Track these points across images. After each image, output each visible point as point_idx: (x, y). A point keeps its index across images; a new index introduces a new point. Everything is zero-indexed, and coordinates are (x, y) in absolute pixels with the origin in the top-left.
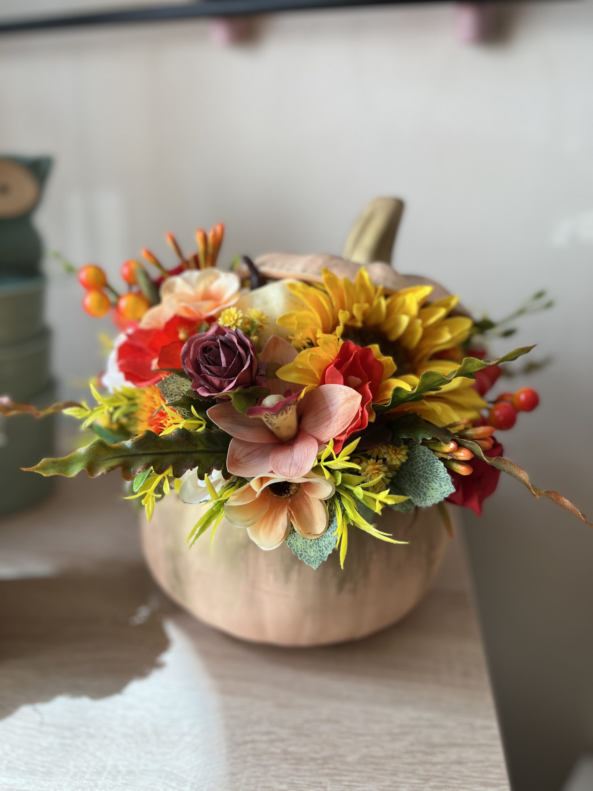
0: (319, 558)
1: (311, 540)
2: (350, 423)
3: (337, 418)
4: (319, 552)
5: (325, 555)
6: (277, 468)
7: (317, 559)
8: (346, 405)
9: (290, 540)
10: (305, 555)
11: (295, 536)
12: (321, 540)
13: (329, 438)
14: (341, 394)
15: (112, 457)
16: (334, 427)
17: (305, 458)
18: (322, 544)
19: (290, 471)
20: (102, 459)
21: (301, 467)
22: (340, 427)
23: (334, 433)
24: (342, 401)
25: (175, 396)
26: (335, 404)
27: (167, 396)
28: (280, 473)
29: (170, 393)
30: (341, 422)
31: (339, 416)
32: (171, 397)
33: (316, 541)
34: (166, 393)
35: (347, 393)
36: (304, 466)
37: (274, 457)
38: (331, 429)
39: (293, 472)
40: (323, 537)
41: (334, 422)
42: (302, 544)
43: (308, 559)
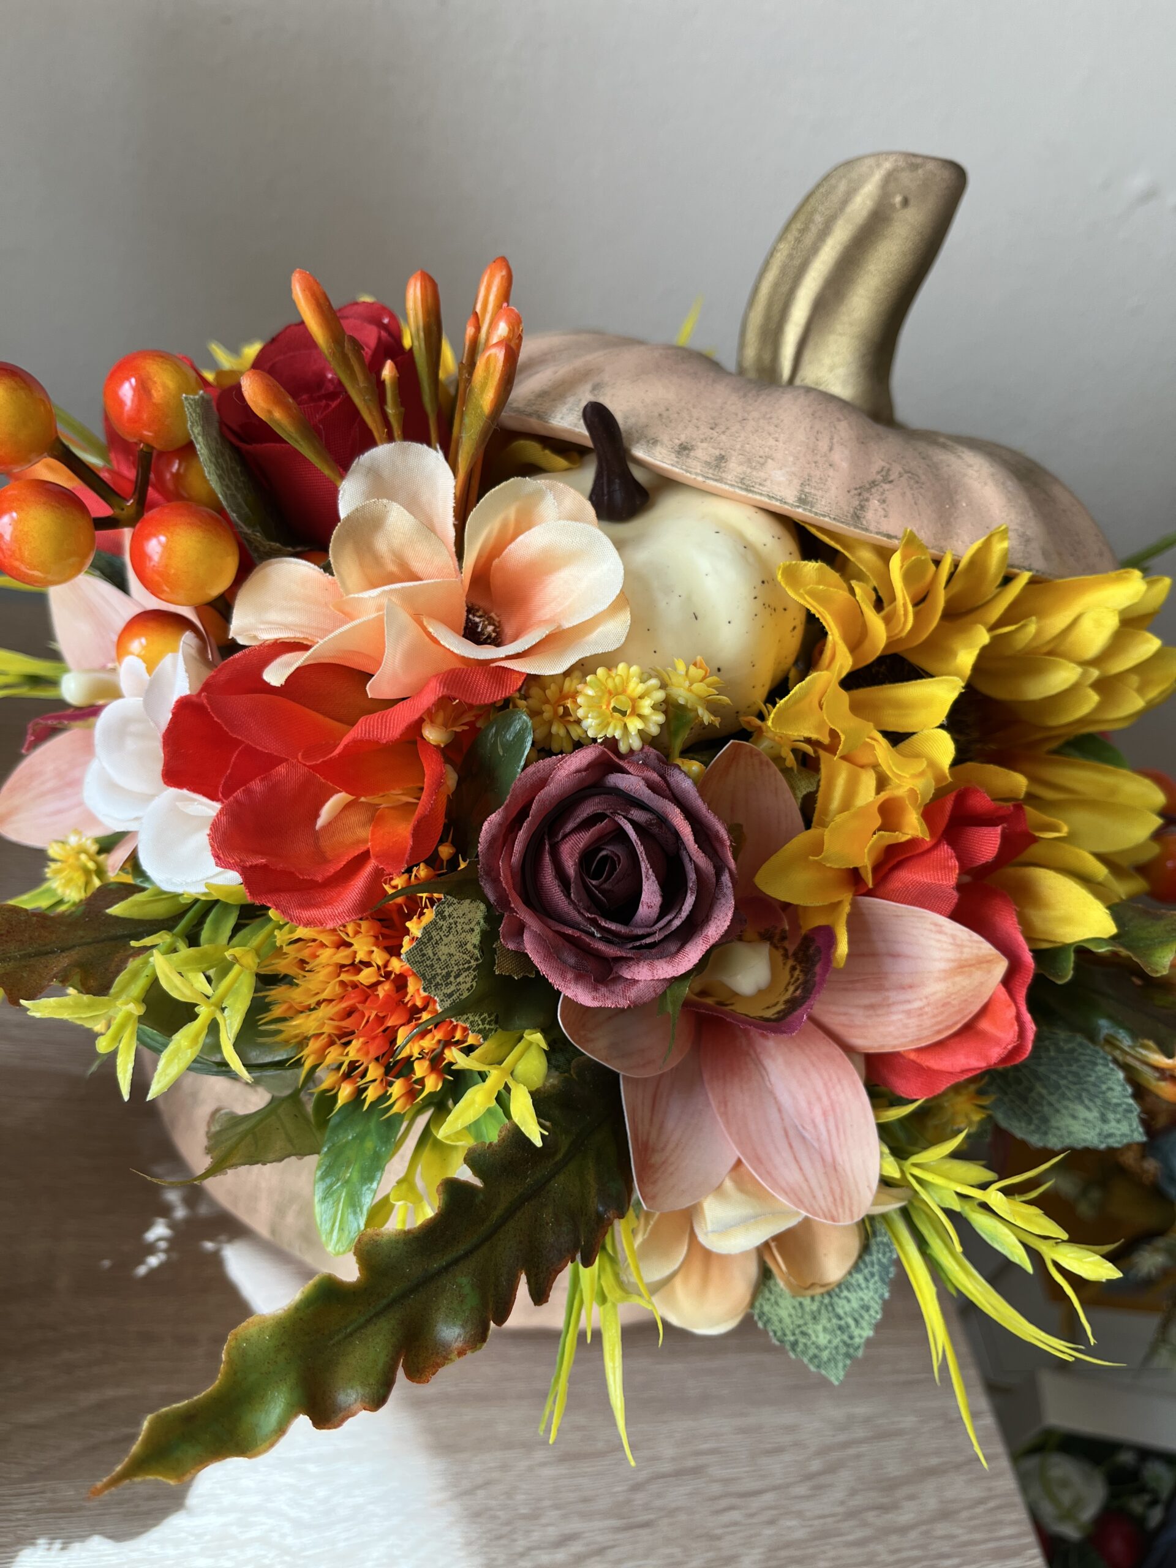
0: (843, 1350)
1: (813, 1298)
2: (959, 1026)
3: (921, 1008)
4: (839, 1333)
5: (857, 1340)
6: (758, 1161)
7: (837, 1353)
8: (958, 979)
9: (761, 1306)
10: (805, 1345)
11: (770, 1292)
12: (838, 1296)
13: (883, 1046)
14: (939, 941)
15: (362, 1320)
16: (906, 1026)
17: (826, 1120)
18: (843, 1307)
19: (806, 1180)
20: (336, 1338)
21: (829, 1159)
22: (926, 1033)
23: (903, 1040)
24: (942, 965)
25: (456, 977)
26: (908, 957)
27: (437, 985)
28: (786, 1193)
29: (444, 972)
30: (934, 1020)
31: (928, 1005)
32: (447, 985)
33: (827, 1300)
34: (434, 977)
35: (960, 946)
36: (839, 1159)
37: (724, 1103)
38: (891, 1029)
39: (821, 1187)
40: (843, 1287)
41: (908, 1013)
42: (793, 1312)
43: (815, 1356)
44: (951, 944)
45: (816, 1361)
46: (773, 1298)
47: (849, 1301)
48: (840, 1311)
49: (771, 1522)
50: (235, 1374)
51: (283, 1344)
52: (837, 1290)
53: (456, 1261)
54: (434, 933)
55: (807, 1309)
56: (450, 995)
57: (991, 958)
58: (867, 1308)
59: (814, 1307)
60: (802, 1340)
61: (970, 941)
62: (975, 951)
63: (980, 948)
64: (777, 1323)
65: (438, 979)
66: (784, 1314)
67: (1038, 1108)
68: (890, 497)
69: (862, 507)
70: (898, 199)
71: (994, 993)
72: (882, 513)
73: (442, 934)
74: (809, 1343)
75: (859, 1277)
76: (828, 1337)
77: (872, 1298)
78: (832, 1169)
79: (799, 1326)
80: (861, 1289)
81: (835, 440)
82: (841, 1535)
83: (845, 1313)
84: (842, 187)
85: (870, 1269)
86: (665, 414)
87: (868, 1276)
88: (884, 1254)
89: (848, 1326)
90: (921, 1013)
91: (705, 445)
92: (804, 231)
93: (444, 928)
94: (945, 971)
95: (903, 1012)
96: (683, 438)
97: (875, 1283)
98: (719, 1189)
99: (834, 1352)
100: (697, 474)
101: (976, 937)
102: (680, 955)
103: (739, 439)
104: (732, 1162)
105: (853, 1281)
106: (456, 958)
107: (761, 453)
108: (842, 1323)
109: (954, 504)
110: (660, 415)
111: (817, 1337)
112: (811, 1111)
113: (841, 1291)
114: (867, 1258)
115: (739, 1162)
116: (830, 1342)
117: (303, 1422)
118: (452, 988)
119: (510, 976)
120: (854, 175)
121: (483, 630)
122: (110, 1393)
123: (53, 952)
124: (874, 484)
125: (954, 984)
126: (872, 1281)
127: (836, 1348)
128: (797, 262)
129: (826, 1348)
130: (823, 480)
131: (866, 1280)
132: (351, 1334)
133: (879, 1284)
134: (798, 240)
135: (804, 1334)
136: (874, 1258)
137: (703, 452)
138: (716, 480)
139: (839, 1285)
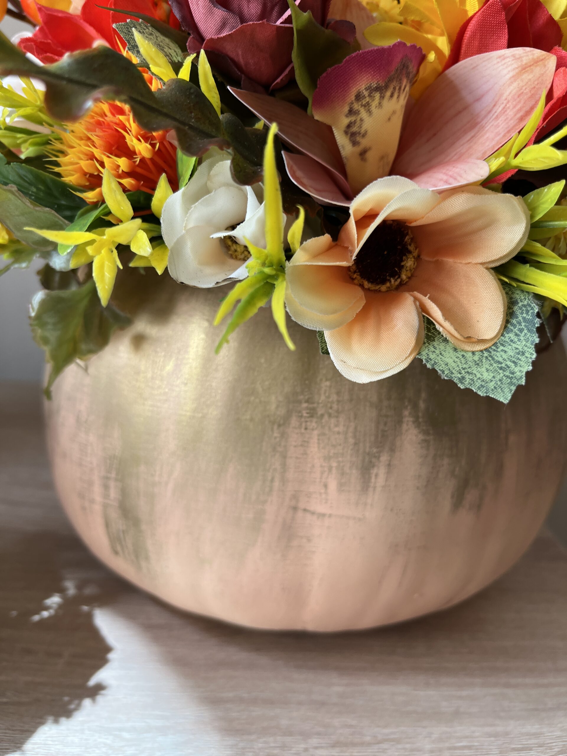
0: (506, 380)
1: (474, 353)
7: (502, 383)
9: (427, 354)
10: (472, 379)
12: (495, 351)
14: (505, 64)
16: (497, 126)
18: (501, 356)
24: (510, 75)
26: (488, 91)
33: (486, 354)
38: (488, 135)
41: (496, 117)
42: (457, 360)
43: (482, 386)
44: (513, 60)
45: (484, 389)
46: (437, 352)
47: (505, 352)
57: (543, 57)
58: (522, 353)
59: (476, 358)
61: (526, 52)
62: (531, 57)
64: (443, 366)
74: (475, 378)
75: (510, 335)
76: (492, 374)
77: (525, 346)
79: (464, 368)
80: (515, 342)
83: (504, 359)
85: (518, 326)
87: (518, 333)
88: (528, 313)
89: (508, 367)
94: (513, 76)
95: (493, 120)
97: (525, 334)
99: (499, 383)
105: (505, 338)
108: (503, 365)
111: (482, 375)
113: (497, 348)
114: (514, 321)
116: (494, 377)
126: (522, 334)
127: (501, 380)
129: (491, 381)
131: (516, 335)
133: (529, 335)
135: (469, 373)
136: (520, 318)
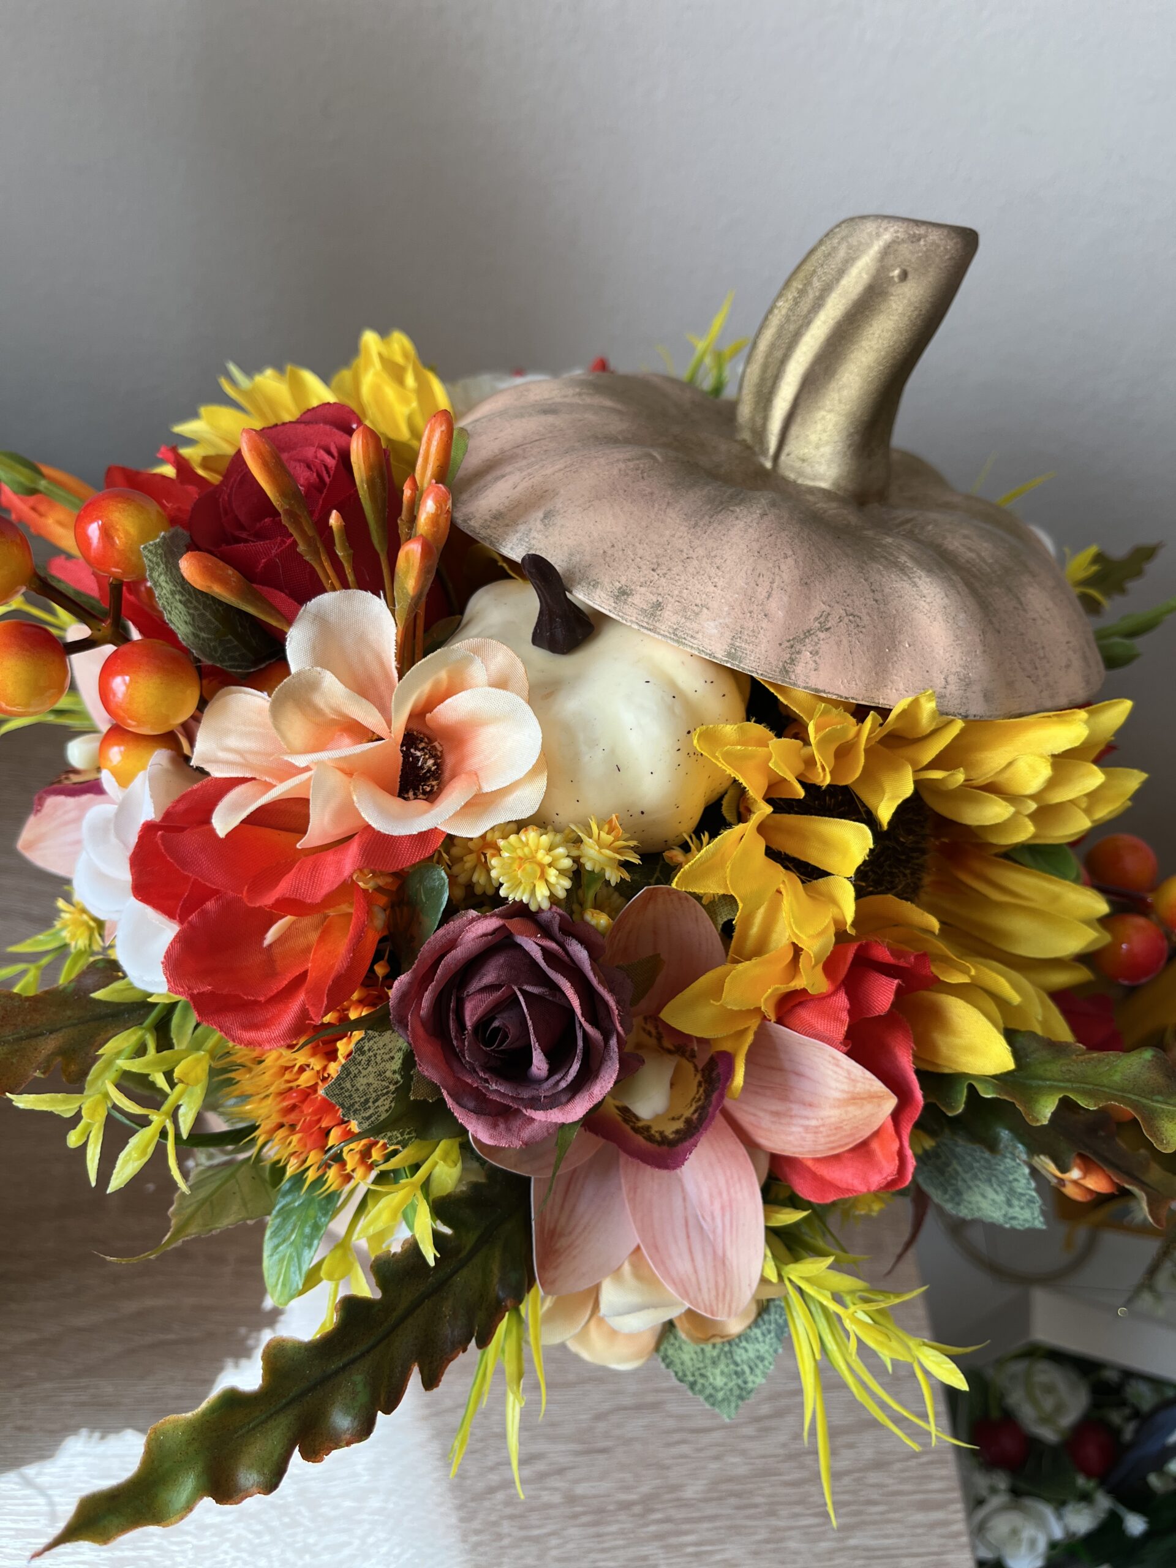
1: (714, 1346)
2: (851, 1146)
3: (817, 1127)
4: (734, 1377)
5: (750, 1385)
6: (655, 1248)
7: (732, 1394)
8: (851, 1109)
9: (666, 1349)
10: (703, 1385)
11: (676, 1338)
12: (737, 1345)
13: (784, 1150)
14: (836, 1072)
15: (263, 1417)
16: (804, 1139)
17: (723, 1215)
18: (741, 1355)
19: (696, 1272)
20: (240, 1432)
21: (720, 1252)
22: (820, 1148)
23: (801, 1149)
24: (837, 1095)
25: (374, 1103)
26: (808, 1078)
27: (355, 1112)
28: (675, 1284)
29: (362, 1100)
30: (828, 1139)
31: (823, 1125)
32: (365, 1110)
33: (727, 1348)
34: (353, 1105)
35: (854, 1081)
36: (729, 1254)
37: (634, 1189)
38: (791, 1138)
39: (708, 1281)
40: (742, 1338)
41: (807, 1128)
42: (694, 1356)
43: (711, 1396)
44: (846, 1077)
45: (711, 1400)
46: (677, 1344)
47: (746, 1350)
48: (738, 1359)
49: (717, 1458)
50: (153, 1462)
51: (193, 1439)
52: (737, 1340)
53: (353, 1361)
54: (352, 1069)
55: (708, 1354)
56: (368, 1118)
57: (882, 1094)
58: (761, 1359)
59: (715, 1353)
60: (701, 1381)
61: (864, 1078)
62: (868, 1087)
63: (872, 1085)
64: (679, 1366)
65: (356, 1106)
66: (686, 1357)
67: (954, 1182)
68: (824, 647)
69: (792, 661)
70: (896, 272)
71: (884, 1124)
72: (812, 665)
73: (360, 1068)
74: (707, 1384)
75: (757, 1332)
76: (725, 1380)
77: (767, 1351)
78: (720, 1263)
79: (699, 1369)
80: (759, 1342)
81: (775, 585)
82: (780, 1475)
83: (742, 1361)
84: (842, 253)
85: (767, 1326)
86: (610, 552)
87: (766, 1332)
88: (781, 1316)
89: (743, 1373)
90: (816, 1131)
91: (643, 590)
92: (802, 292)
93: (362, 1062)
94: (839, 1100)
95: (802, 1126)
96: (623, 580)
97: (771, 1339)
98: (617, 1272)
99: (728, 1393)
100: (631, 621)
101: (868, 1074)
102: (569, 1106)
103: (679, 583)
104: (633, 1247)
105: (752, 1334)
106: (374, 1086)
107: (698, 602)
108: (739, 1369)
109: (894, 645)
110: (604, 552)
111: (715, 1379)
112: (712, 1203)
113: (741, 1341)
114: (766, 1317)
115: (638, 1248)
116: (726, 1384)
117: (208, 1502)
118: (371, 1111)
119: (425, 1101)
120: (853, 241)
121: (422, 765)
122: (149, 1302)
123: (42, 1034)
124: (809, 633)
125: (846, 1112)
126: (769, 1336)
127: (731, 1390)
128: (792, 327)
129: (722, 1389)
130: (755, 633)
131: (763, 1335)
132: (253, 1429)
133: (774, 1340)
134: (796, 302)
135: (702, 1375)
136: (772, 1317)
137: (641, 598)
138: (650, 630)
139: (739, 1336)
